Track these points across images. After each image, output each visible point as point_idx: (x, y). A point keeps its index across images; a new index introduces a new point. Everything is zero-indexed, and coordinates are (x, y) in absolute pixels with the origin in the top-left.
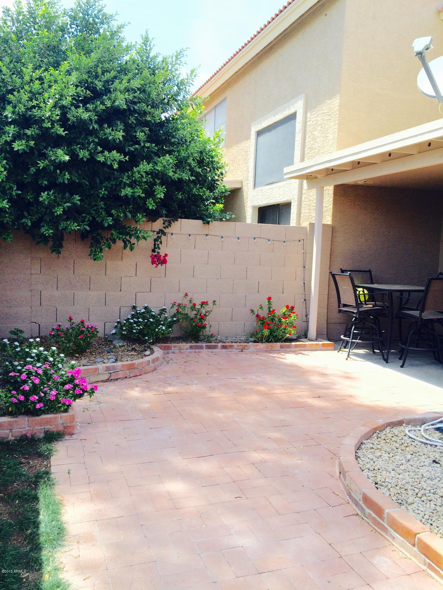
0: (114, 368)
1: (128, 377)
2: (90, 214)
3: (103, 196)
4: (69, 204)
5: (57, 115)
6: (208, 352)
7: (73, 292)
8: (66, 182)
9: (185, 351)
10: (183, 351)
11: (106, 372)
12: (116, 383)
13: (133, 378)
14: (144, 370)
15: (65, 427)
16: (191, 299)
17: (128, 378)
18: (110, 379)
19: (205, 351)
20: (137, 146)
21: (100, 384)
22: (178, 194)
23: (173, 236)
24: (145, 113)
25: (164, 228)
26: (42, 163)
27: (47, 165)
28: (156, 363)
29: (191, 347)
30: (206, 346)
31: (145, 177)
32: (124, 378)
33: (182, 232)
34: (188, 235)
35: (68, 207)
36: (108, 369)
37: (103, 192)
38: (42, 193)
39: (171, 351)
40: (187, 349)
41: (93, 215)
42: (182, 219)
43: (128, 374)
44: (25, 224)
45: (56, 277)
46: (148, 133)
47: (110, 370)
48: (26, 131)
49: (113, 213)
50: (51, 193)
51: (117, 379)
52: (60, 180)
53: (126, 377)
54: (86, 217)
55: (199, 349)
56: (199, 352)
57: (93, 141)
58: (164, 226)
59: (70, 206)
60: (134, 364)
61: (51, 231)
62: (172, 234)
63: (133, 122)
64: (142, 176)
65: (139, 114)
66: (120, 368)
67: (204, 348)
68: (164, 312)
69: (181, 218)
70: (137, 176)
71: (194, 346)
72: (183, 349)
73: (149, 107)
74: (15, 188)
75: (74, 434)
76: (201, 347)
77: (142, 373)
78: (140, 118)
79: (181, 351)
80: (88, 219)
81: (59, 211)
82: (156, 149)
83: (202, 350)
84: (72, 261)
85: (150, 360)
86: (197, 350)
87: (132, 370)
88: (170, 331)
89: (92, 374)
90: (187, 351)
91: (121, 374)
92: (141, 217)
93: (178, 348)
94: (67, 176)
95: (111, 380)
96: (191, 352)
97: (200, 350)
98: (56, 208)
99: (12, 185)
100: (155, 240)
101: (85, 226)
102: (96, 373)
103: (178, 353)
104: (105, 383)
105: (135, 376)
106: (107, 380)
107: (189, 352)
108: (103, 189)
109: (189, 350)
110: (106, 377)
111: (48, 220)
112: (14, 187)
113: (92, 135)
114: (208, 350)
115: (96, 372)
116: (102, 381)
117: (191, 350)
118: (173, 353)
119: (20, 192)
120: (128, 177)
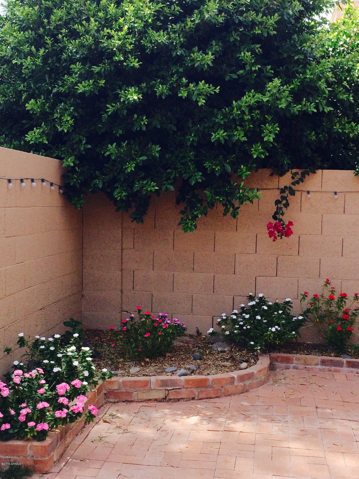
0: (173, 383)
1: (196, 398)
2: (176, 169)
3: (192, 144)
4: (145, 158)
5: (131, 44)
6: (352, 372)
7: (172, 273)
8: (144, 128)
9: (313, 367)
10: (310, 367)
11: (161, 388)
12: (177, 405)
13: (205, 400)
14: (223, 390)
15: (36, 462)
16: (334, 290)
17: (197, 400)
18: (167, 398)
19: (345, 369)
20: (241, 72)
21: (152, 404)
22: (310, 134)
23: (309, 196)
24: (253, 24)
25: (293, 184)
26: (113, 106)
27: (118, 109)
28: (248, 383)
29: (323, 362)
30: (347, 362)
31: (247, 114)
32: (189, 398)
33: (324, 189)
34: (333, 194)
35: (143, 161)
36: (164, 383)
37: (192, 138)
38: (109, 146)
39: (292, 366)
40: (317, 364)
41: (179, 170)
42: (324, 171)
43: (197, 393)
44: (96, 186)
45: (152, 253)
46: (259, 51)
47: (167, 386)
48: (93, 68)
49: (205, 166)
50: (125, 144)
51: (179, 400)
52: (136, 128)
53: (193, 399)
54: (171, 173)
55: (336, 366)
56: (336, 371)
57: (177, 72)
58: (293, 181)
59: (145, 160)
60: (206, 380)
61: (124, 194)
62: (308, 192)
63: (236, 40)
64: (243, 113)
65: (246, 27)
66: (183, 384)
67: (345, 365)
68: (289, 307)
69: (323, 168)
70: (236, 112)
71: (328, 361)
72: (310, 364)
73: (260, 15)
74: (84, 142)
75: (49, 473)
76: (340, 364)
77: (220, 394)
78: (248, 33)
79: (307, 366)
80: (173, 176)
81: (130, 167)
82: (271, 73)
83: (341, 368)
84: (171, 232)
85: (236, 377)
86: (333, 368)
87: (203, 389)
88: (294, 335)
89: (142, 389)
90: (317, 367)
91: (184, 393)
92: (244, 170)
93: (303, 361)
94: (145, 121)
95: (170, 399)
96: (324, 370)
97: (338, 368)
98: (128, 163)
99: (81, 137)
100: (277, 202)
101: (168, 186)
102: (146, 388)
103: (303, 369)
104: (160, 404)
105: (207, 398)
106: (163, 399)
107: (320, 369)
108: (193, 135)
109: (319, 367)
110: (161, 395)
111: (123, 179)
112: (83, 140)
113: (175, 64)
114: (351, 369)
115: (146, 386)
116: (156, 400)
117: (324, 367)
118: (295, 368)
119: (89, 146)
120: (225, 116)
